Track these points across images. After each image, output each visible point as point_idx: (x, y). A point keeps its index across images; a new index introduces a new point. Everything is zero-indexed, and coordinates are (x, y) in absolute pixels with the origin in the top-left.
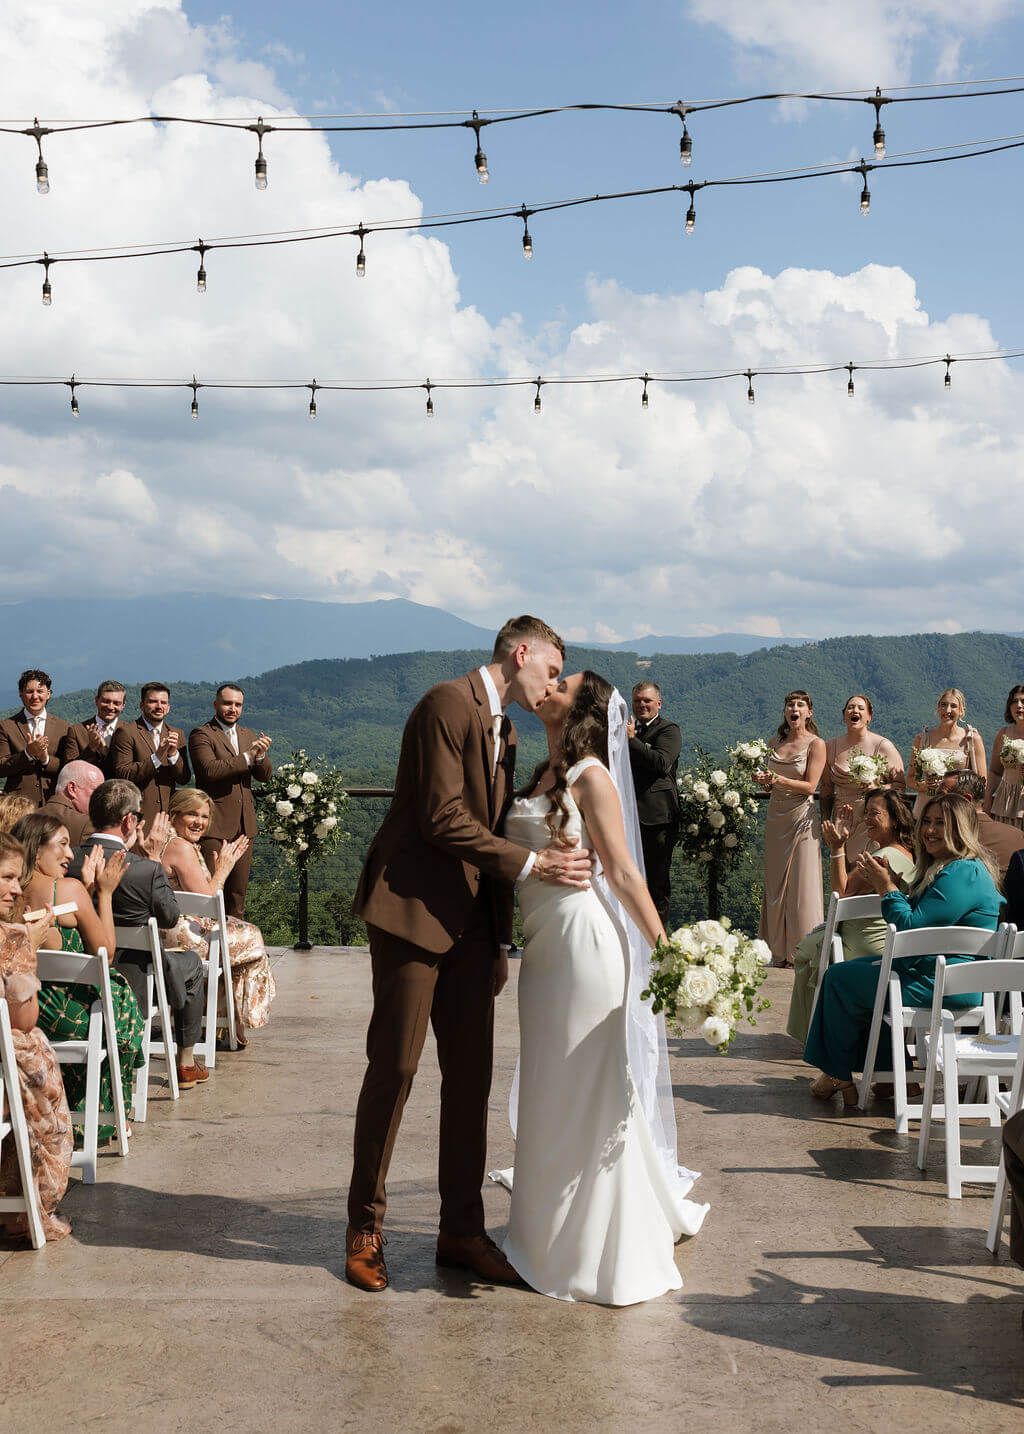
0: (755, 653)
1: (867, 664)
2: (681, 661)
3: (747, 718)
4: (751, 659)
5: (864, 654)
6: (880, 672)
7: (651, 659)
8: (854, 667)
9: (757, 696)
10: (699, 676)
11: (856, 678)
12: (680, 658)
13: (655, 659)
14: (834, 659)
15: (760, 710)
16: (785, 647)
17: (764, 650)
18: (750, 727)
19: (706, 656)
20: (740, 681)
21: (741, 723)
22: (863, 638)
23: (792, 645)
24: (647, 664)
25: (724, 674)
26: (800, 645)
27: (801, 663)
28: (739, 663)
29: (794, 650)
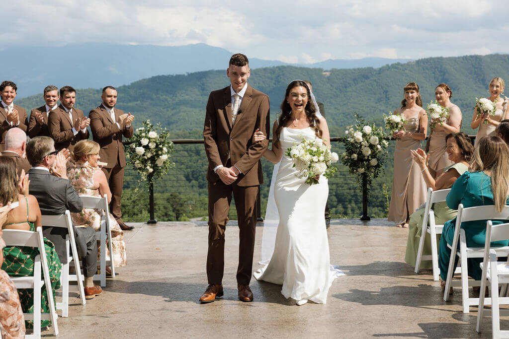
0: (383, 67)
1: (441, 72)
2: (345, 72)
3: (379, 100)
4: (381, 71)
5: (439, 66)
6: (447, 76)
7: (330, 71)
8: (434, 73)
9: (384, 89)
10: (355, 80)
11: (435, 79)
12: (345, 70)
13: (333, 71)
14: (424, 70)
15: (386, 96)
16: (399, 64)
17: (388, 65)
18: (381, 105)
19: (358, 69)
20: (375, 81)
21: (376, 103)
22: (438, 58)
23: (402, 62)
24: (328, 74)
25: (367, 78)
26: (406, 62)
27: (407, 71)
28: (375, 73)
29: (402, 65)
